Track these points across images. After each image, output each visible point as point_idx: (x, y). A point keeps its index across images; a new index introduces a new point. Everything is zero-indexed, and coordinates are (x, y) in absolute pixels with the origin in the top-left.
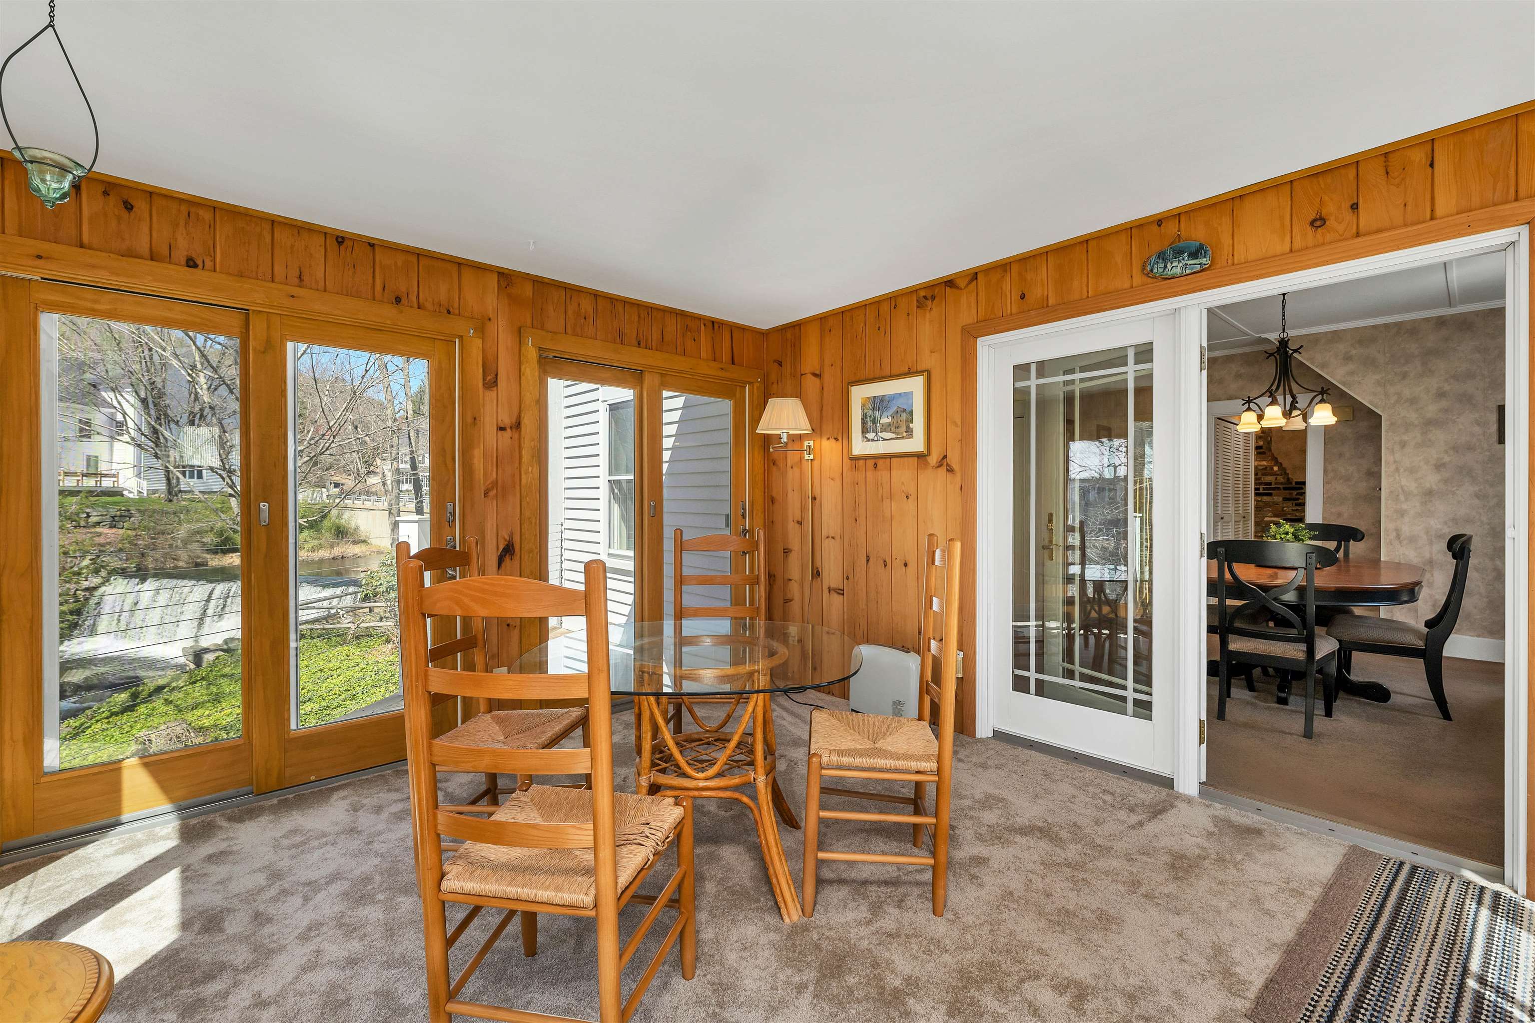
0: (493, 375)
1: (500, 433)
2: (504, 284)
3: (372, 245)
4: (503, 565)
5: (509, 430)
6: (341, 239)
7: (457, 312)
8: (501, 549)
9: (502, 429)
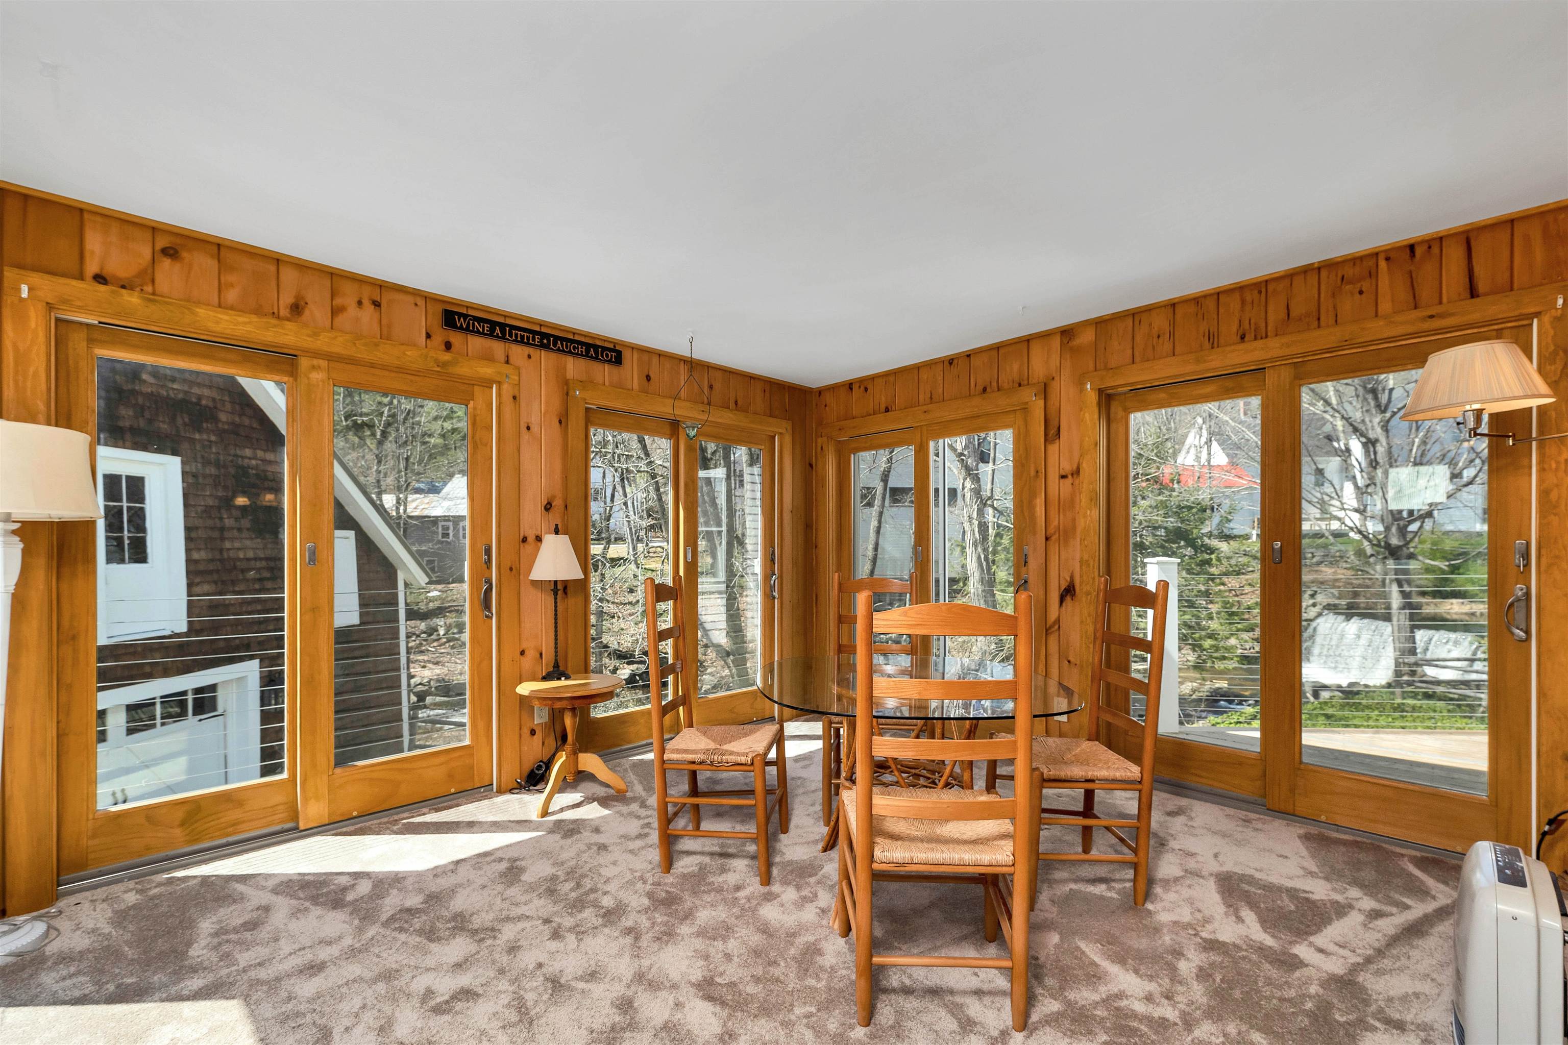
0: (1056, 429)
1: (1062, 481)
2: (1065, 341)
3: (968, 355)
4: (1064, 604)
5: (1070, 477)
6: (951, 361)
7: (1026, 382)
8: (1063, 589)
9: (1063, 477)
